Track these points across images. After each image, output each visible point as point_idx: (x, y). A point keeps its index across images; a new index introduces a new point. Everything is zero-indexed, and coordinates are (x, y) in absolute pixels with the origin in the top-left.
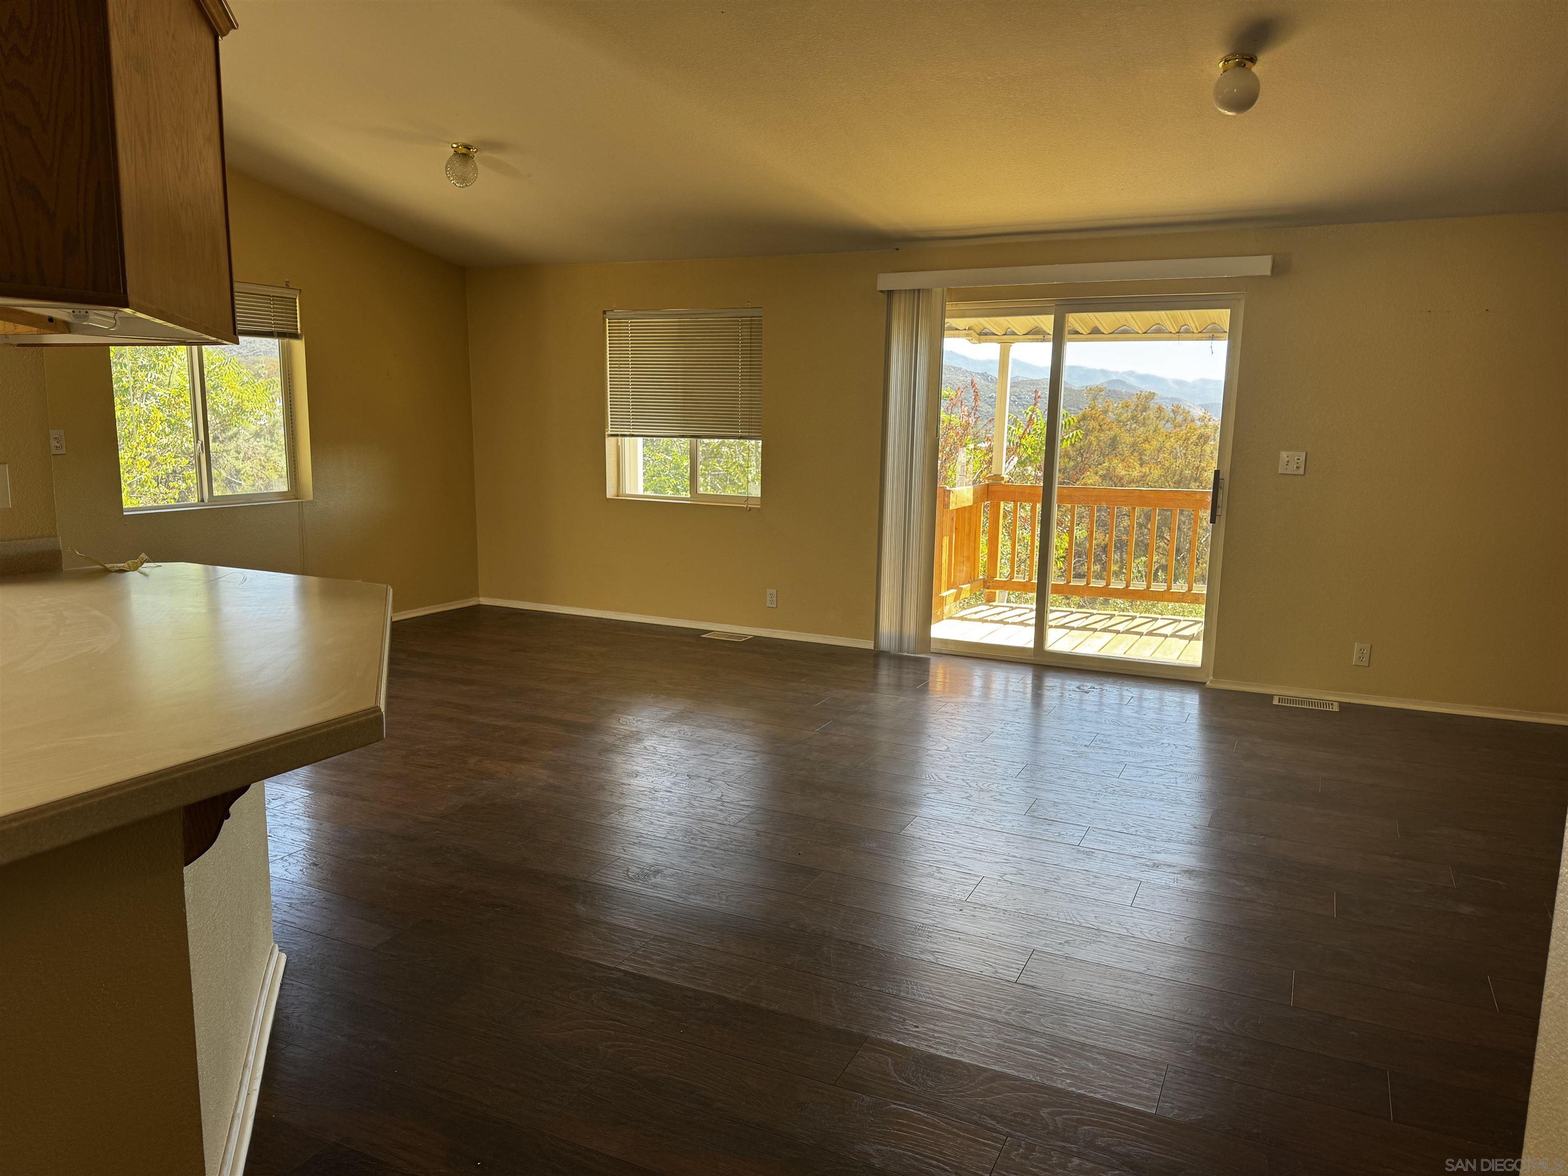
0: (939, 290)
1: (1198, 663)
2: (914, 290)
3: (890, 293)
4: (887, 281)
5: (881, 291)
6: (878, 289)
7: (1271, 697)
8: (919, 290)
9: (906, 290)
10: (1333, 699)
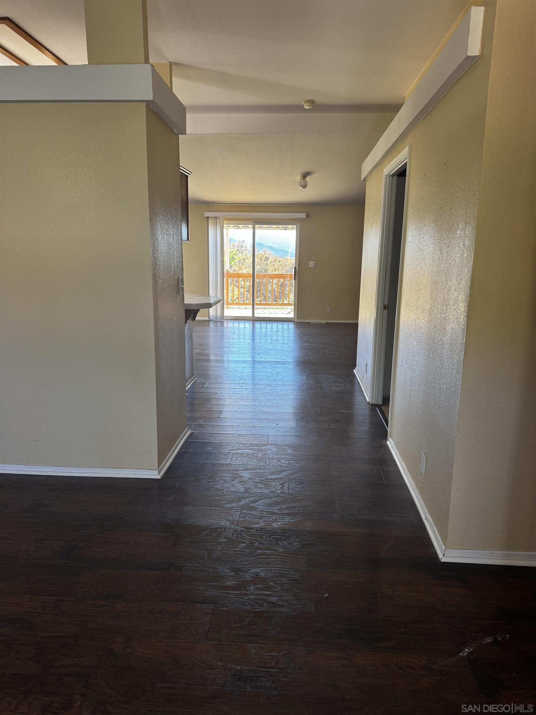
0: (222, 218)
1: (293, 317)
2: (215, 217)
3: (208, 217)
4: (207, 214)
5: (205, 217)
6: (205, 216)
7: (310, 322)
8: (217, 217)
9: (213, 217)
10: (324, 322)
